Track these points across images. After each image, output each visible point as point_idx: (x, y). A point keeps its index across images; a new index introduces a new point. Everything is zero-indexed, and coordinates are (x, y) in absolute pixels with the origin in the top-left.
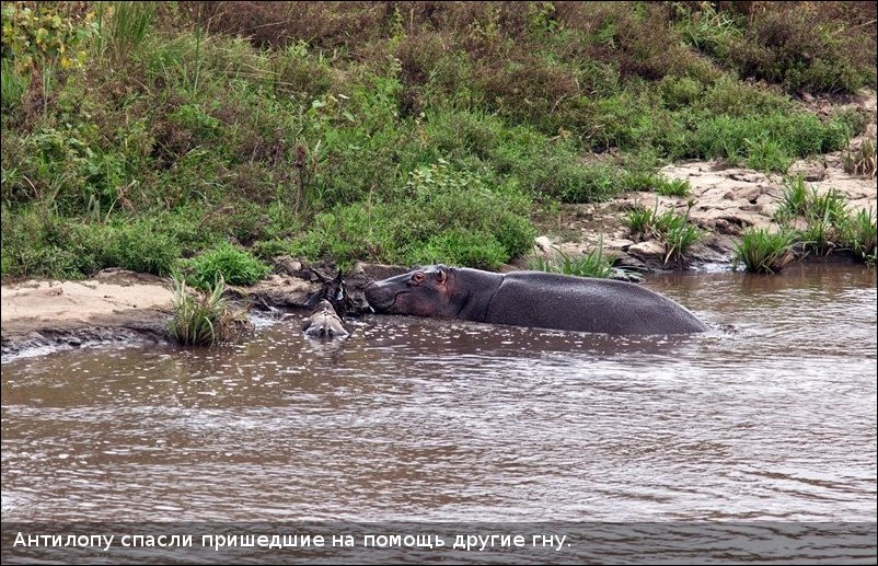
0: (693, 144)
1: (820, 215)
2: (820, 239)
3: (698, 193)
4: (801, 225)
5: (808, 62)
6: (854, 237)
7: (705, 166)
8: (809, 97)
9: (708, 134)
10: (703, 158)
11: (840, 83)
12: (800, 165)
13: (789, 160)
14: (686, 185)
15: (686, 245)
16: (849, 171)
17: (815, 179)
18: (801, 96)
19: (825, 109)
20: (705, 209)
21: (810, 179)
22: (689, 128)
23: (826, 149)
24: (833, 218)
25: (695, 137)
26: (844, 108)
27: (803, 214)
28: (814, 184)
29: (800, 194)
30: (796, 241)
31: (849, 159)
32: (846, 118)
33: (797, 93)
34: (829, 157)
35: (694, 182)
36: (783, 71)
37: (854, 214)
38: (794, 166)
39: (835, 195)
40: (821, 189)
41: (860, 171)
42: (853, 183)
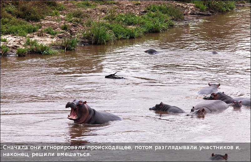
0: (7, 31)
1: (33, 44)
2: (33, 50)
3: (8, 41)
4: (29, 47)
5: (30, 14)
6: (40, 49)
7: (10, 36)
8: (30, 21)
9: (10, 29)
10: (9, 34)
11: (36, 18)
12: (29, 35)
13: (26, 34)
14: (6, 39)
15: (6, 51)
16: (38, 36)
17: (32, 38)
18: (29, 21)
19: (33, 23)
20: (10, 44)
21: (30, 38)
22: (7, 28)
23: (34, 32)
24: (35, 45)
25: (8, 30)
26: (37, 23)
27: (29, 44)
28: (31, 38)
29: (29, 41)
30: (28, 50)
31: (38, 33)
32: (38, 25)
33: (28, 20)
34: (34, 33)
35: (8, 39)
36: (25, 16)
37: (39, 44)
38: (27, 35)
39: (36, 40)
40: (33, 39)
41: (41, 36)
42: (39, 38)
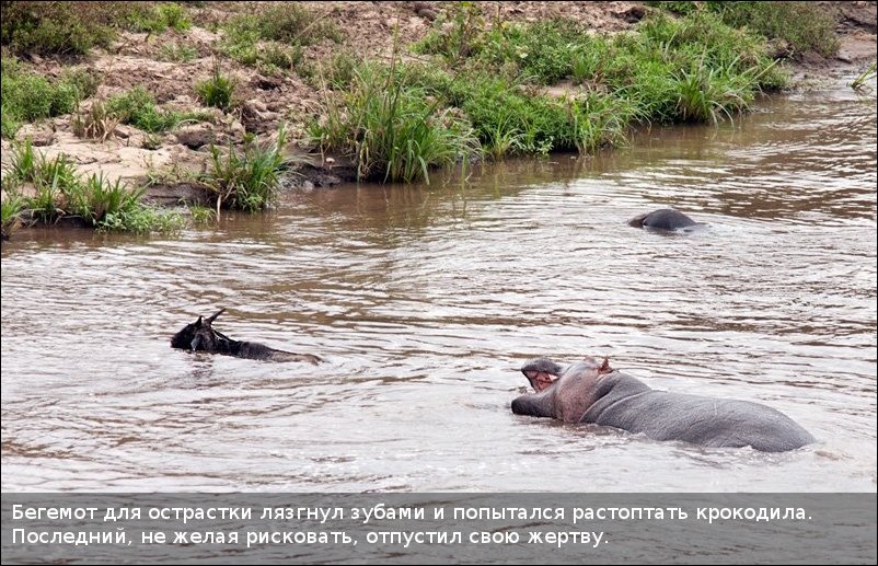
1: (49, 181)
2: (49, 206)
4: (29, 192)
5: (36, 22)
6: (84, 204)
8: (38, 59)
11: (69, 44)
12: (28, 130)
13: (17, 125)
16: (78, 134)
17: (43, 144)
18: (29, 58)
19: (54, 71)
21: (38, 144)
23: (54, 113)
24: (62, 185)
26: (74, 69)
27: (30, 180)
28: (42, 148)
29: (27, 160)
30: (23, 208)
31: (78, 123)
32: (76, 80)
33: (24, 55)
34: (57, 121)
36: (11, 32)
37: (84, 179)
38: (22, 131)
39: (64, 160)
40: (49, 154)
41: (90, 134)
42: (82, 147)
